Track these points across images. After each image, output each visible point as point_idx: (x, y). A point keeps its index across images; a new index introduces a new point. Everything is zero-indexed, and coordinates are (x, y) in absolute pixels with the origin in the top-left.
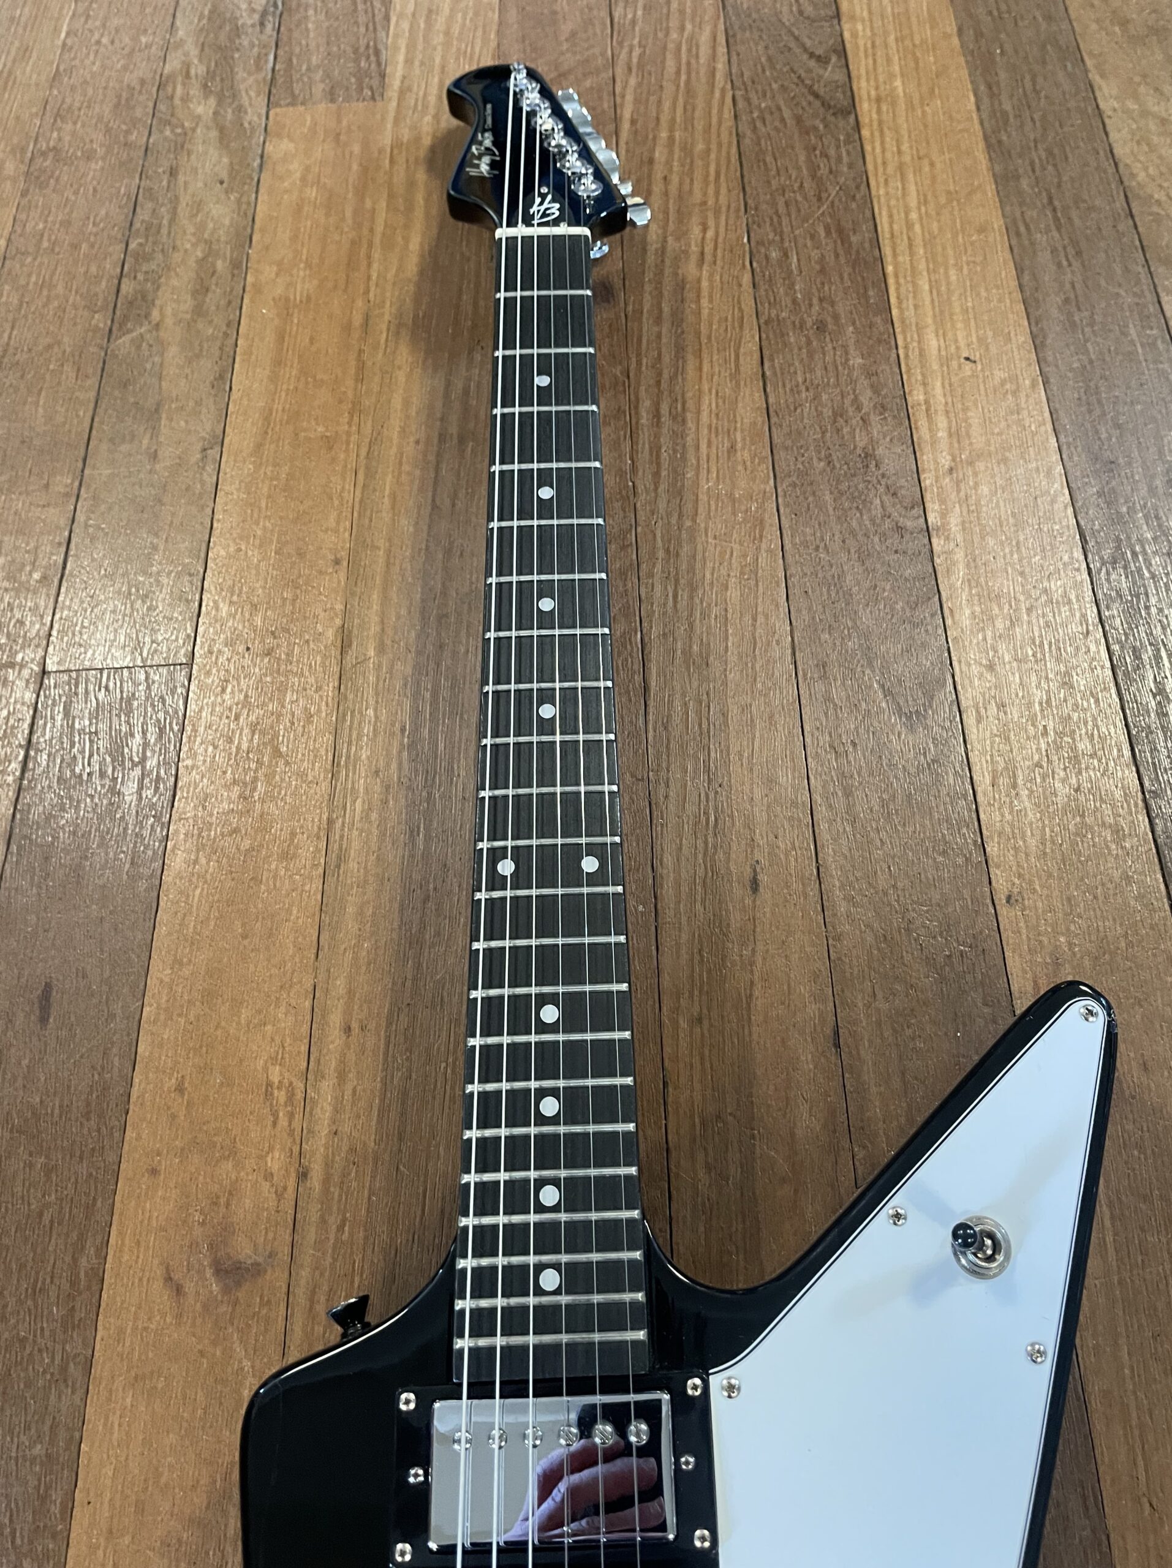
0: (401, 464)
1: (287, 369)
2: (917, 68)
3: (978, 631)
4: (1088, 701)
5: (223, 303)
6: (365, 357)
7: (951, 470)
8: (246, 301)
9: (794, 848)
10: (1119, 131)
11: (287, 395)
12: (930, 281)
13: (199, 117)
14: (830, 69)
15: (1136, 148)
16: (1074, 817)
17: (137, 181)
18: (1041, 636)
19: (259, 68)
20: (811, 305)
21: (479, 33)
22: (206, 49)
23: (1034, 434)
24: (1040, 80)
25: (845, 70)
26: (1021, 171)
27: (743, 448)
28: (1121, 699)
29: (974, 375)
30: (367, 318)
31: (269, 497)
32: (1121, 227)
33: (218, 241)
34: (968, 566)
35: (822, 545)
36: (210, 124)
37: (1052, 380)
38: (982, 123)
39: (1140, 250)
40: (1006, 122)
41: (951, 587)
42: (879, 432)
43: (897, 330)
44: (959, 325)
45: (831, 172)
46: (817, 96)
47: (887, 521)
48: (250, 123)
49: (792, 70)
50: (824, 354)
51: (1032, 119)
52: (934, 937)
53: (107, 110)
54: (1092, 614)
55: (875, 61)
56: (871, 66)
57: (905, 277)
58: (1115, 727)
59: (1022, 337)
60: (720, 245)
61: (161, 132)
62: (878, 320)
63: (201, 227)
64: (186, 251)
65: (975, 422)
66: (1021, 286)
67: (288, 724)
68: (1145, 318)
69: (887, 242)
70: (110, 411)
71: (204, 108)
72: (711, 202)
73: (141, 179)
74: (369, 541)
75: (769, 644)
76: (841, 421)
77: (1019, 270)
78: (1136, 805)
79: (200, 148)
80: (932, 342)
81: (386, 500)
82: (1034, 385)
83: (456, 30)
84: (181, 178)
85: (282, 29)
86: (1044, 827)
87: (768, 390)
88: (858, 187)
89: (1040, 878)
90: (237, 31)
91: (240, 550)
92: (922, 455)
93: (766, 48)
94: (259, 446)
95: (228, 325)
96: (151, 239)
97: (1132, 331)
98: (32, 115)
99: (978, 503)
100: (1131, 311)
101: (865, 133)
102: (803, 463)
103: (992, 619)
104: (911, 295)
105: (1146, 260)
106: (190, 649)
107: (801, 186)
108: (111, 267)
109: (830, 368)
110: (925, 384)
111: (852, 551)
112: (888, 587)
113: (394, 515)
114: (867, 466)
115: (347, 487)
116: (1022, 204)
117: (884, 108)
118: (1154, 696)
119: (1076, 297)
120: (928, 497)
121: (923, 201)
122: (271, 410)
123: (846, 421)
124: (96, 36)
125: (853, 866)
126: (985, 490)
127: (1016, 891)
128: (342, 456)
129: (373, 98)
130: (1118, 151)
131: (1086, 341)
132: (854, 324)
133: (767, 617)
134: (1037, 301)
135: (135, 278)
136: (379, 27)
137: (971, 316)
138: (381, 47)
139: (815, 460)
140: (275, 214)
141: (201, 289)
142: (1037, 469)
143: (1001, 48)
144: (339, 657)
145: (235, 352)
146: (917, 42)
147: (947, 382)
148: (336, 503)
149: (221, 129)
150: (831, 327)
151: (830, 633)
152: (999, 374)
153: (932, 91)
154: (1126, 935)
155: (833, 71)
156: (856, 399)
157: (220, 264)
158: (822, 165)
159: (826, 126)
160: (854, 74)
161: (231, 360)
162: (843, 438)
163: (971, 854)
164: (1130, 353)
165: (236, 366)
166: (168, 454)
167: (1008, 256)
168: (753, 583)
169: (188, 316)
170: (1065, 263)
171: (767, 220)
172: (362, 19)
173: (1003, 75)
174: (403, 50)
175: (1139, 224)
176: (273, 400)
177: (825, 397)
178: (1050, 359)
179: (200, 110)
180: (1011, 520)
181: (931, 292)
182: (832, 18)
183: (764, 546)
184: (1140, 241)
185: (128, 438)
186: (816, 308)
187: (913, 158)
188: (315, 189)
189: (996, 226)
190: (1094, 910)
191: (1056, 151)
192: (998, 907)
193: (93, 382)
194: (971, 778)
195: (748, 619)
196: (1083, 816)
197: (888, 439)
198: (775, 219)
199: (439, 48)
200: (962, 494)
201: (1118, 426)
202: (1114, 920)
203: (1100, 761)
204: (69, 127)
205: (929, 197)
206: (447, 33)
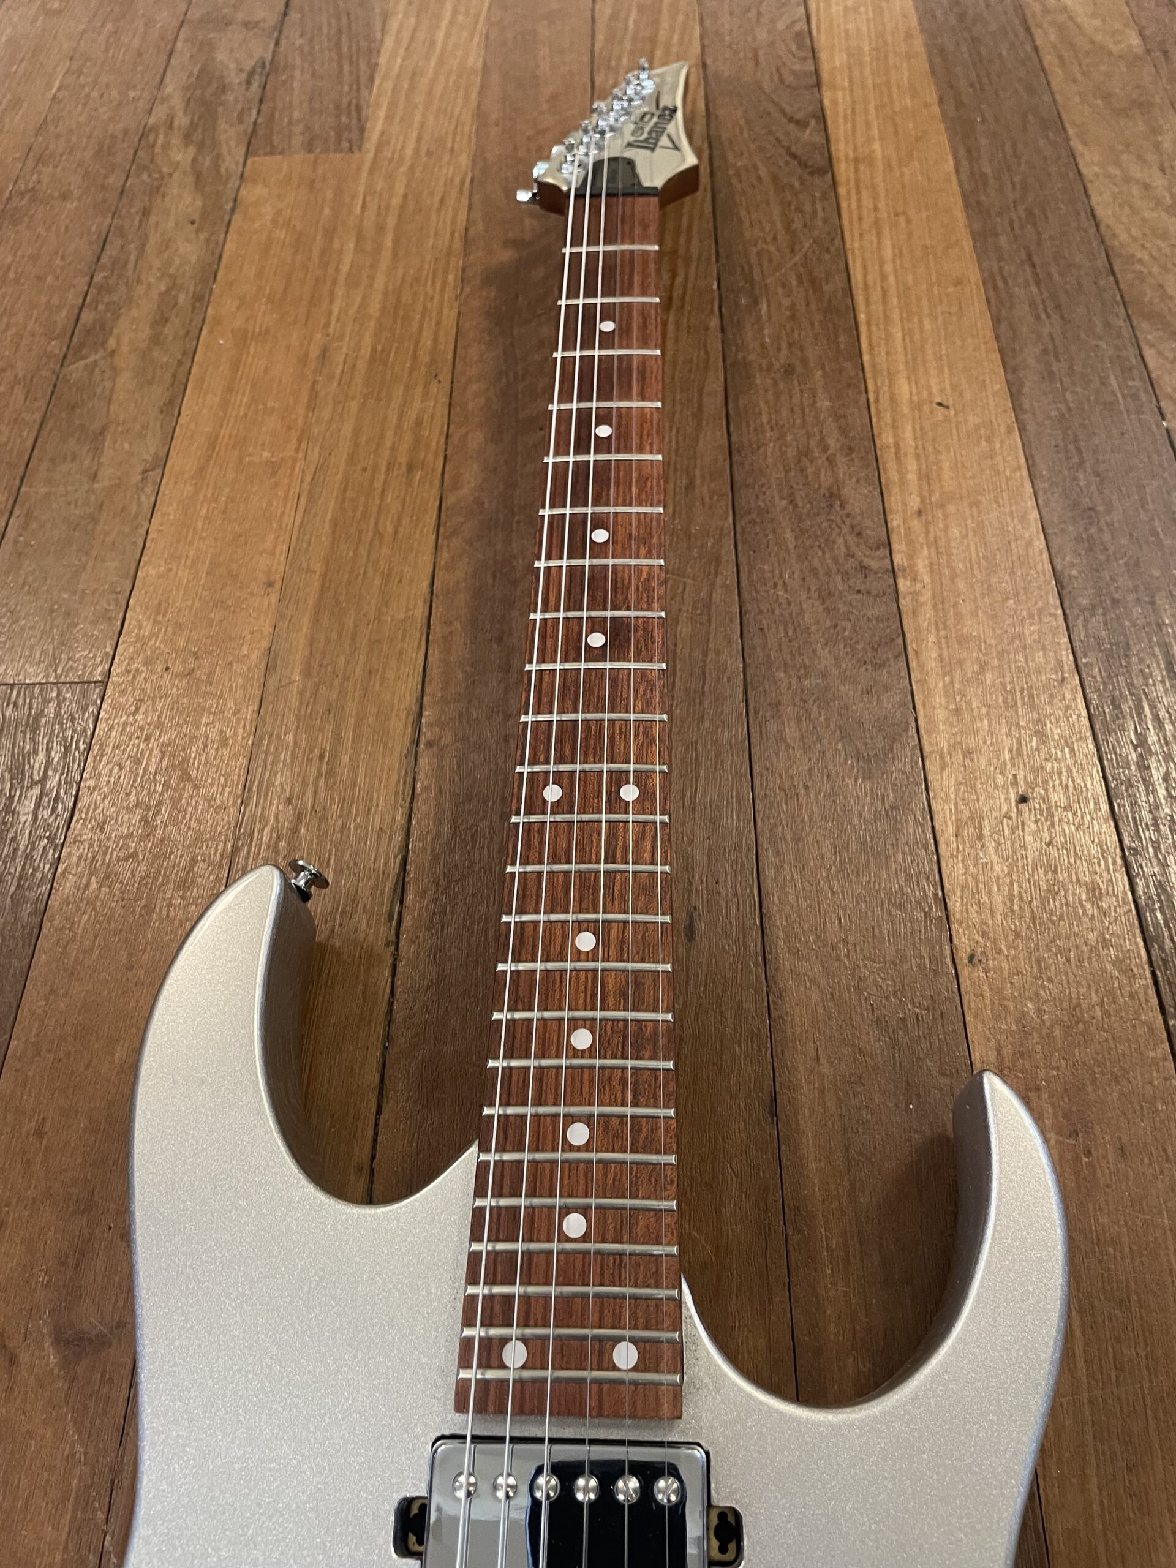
0: (345, 490)
1: (239, 397)
2: (896, 133)
3: (945, 675)
4: (1063, 751)
5: (182, 333)
6: (319, 387)
7: (919, 513)
8: (204, 332)
9: (736, 895)
10: (1101, 194)
11: (236, 421)
12: (903, 329)
13: (178, 163)
14: (808, 132)
15: (1117, 209)
16: (1046, 874)
17: (109, 220)
18: (1012, 682)
19: (240, 121)
20: (779, 350)
21: (461, 93)
22: (192, 103)
23: (1008, 479)
24: (1020, 146)
25: (823, 133)
26: (999, 230)
27: (702, 485)
28: (1098, 750)
29: (947, 420)
30: (324, 353)
31: (206, 518)
32: (1102, 283)
33: (183, 275)
34: (935, 606)
35: (780, 583)
36: (189, 169)
37: (1028, 427)
38: (960, 183)
39: (1122, 306)
40: (985, 184)
41: (917, 629)
42: (845, 473)
43: (868, 375)
44: (933, 372)
45: (805, 226)
46: (794, 156)
47: (852, 560)
48: (227, 170)
49: (770, 133)
50: (791, 398)
51: (1012, 182)
52: (887, 998)
53: (89, 154)
54: (1068, 659)
55: (854, 127)
56: (850, 132)
57: (877, 325)
58: (1092, 779)
59: (997, 384)
60: (689, 293)
61: (139, 176)
62: (848, 365)
63: (168, 263)
64: (149, 285)
65: (946, 465)
66: (997, 338)
67: (201, 747)
68: (1126, 371)
69: (860, 292)
70: (54, 433)
71: (182, 156)
72: (681, 251)
73: (113, 218)
74: (304, 565)
75: (718, 680)
76: (805, 461)
77: (996, 321)
78: (1114, 862)
79: (175, 191)
80: (904, 388)
81: (327, 525)
82: (1009, 431)
83: (438, 90)
84: (153, 219)
85: (268, 86)
86: (1012, 881)
87: (732, 429)
88: (833, 239)
89: (1006, 937)
90: (223, 88)
91: (171, 570)
92: (890, 496)
93: (746, 111)
94: (201, 471)
95: (184, 354)
96: (116, 273)
97: (1114, 382)
98: (15, 159)
99: (948, 546)
100: (1111, 362)
101: (842, 191)
102: (764, 501)
103: (961, 663)
104: (883, 342)
105: (1128, 315)
106: (107, 667)
107: (775, 239)
108: (73, 298)
109: (797, 409)
110: (895, 428)
111: (813, 588)
112: (848, 626)
113: (334, 539)
114: (831, 506)
115: (287, 510)
116: (1000, 259)
117: (862, 168)
118: (1135, 748)
119: (1055, 347)
120: (894, 538)
121: (898, 254)
122: (217, 437)
123: (812, 462)
124: (87, 89)
125: (799, 916)
126: (955, 532)
127: (979, 950)
128: (286, 481)
129: (351, 150)
130: (1100, 212)
131: (1065, 390)
132: (823, 368)
133: (718, 653)
134: (1014, 350)
135: (96, 307)
136: (362, 87)
137: (945, 363)
138: (363, 104)
139: (777, 498)
140: (242, 252)
141: (161, 320)
142: (1012, 512)
143: (983, 117)
144: (262, 680)
145: (188, 380)
146: (897, 109)
147: (918, 427)
148: (275, 525)
149: (198, 176)
150: (799, 369)
151: (785, 671)
152: (972, 420)
153: (910, 155)
154: (1102, 1004)
155: (811, 135)
156: (822, 440)
157: (182, 298)
158: (796, 220)
159: (802, 183)
160: (832, 137)
161: (182, 387)
162: (807, 477)
163: (930, 908)
164: (1111, 403)
165: (188, 392)
166: (108, 473)
167: (985, 307)
168: (705, 618)
169: (144, 345)
170: (1043, 316)
171: (739, 269)
172: (347, 79)
173: (984, 142)
174: (384, 108)
175: (1120, 280)
176: (221, 426)
177: (789, 438)
178: (1027, 406)
179: (179, 157)
180: (983, 563)
181: (904, 340)
182: (812, 86)
183: (719, 581)
184: (1122, 296)
185: (69, 459)
186: (785, 352)
187: (889, 213)
188: (284, 231)
189: (973, 280)
190: (1067, 974)
191: (1036, 211)
192: (959, 967)
193: (42, 403)
194: (933, 827)
195: (697, 654)
196: (1055, 872)
197: (854, 480)
198: (747, 268)
199: (420, 107)
200: (932, 535)
201: (1098, 475)
202: (1089, 987)
203: (1075, 813)
204: (48, 170)
205: (905, 251)
206: (430, 93)
